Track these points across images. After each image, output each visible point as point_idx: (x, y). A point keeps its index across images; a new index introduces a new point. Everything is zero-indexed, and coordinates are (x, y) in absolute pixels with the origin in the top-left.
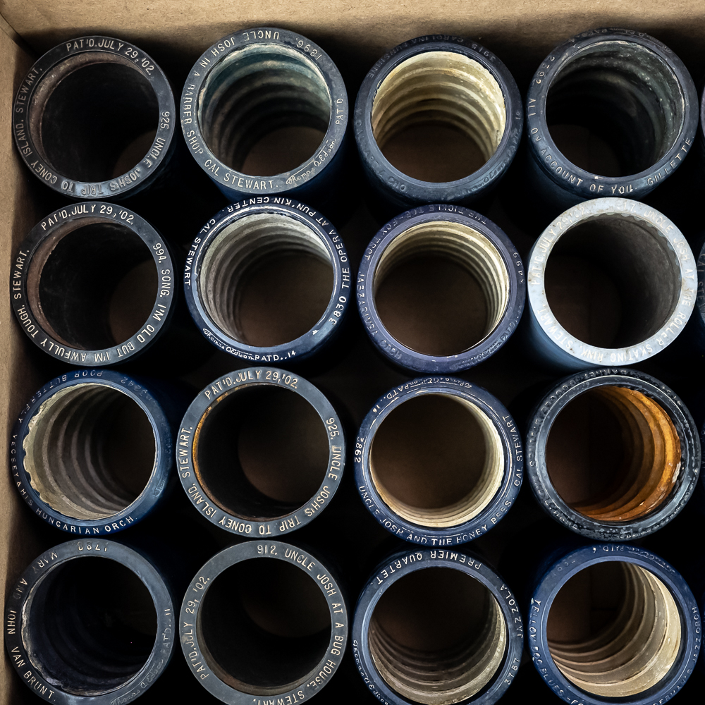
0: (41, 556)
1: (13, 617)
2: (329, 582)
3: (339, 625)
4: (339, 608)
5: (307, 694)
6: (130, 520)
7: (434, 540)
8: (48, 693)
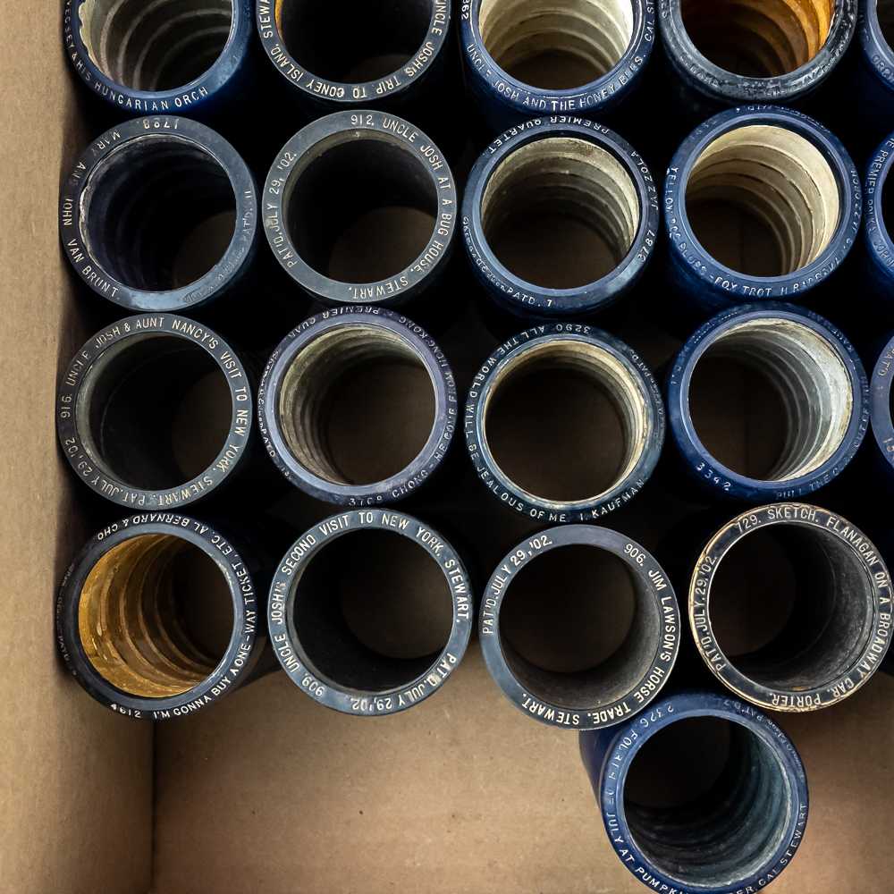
0: (102, 137)
1: (69, 206)
2: (434, 154)
3: (447, 202)
4: (445, 183)
5: (411, 280)
6: (204, 93)
7: (554, 102)
8: (111, 290)
